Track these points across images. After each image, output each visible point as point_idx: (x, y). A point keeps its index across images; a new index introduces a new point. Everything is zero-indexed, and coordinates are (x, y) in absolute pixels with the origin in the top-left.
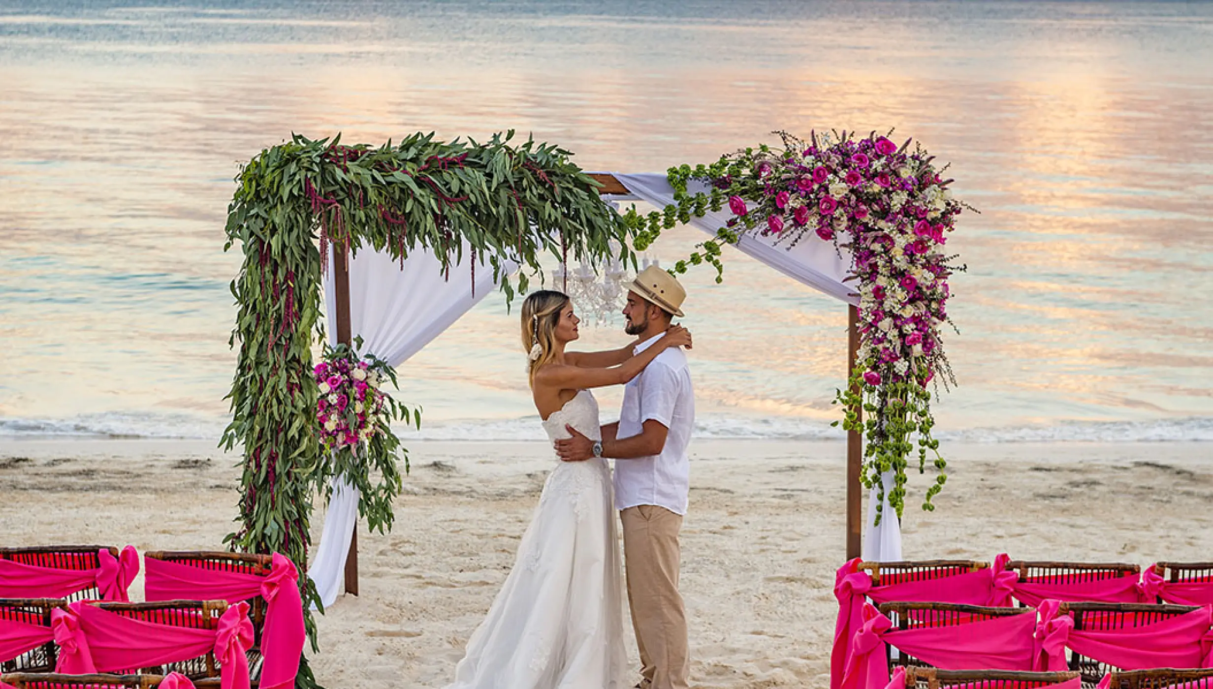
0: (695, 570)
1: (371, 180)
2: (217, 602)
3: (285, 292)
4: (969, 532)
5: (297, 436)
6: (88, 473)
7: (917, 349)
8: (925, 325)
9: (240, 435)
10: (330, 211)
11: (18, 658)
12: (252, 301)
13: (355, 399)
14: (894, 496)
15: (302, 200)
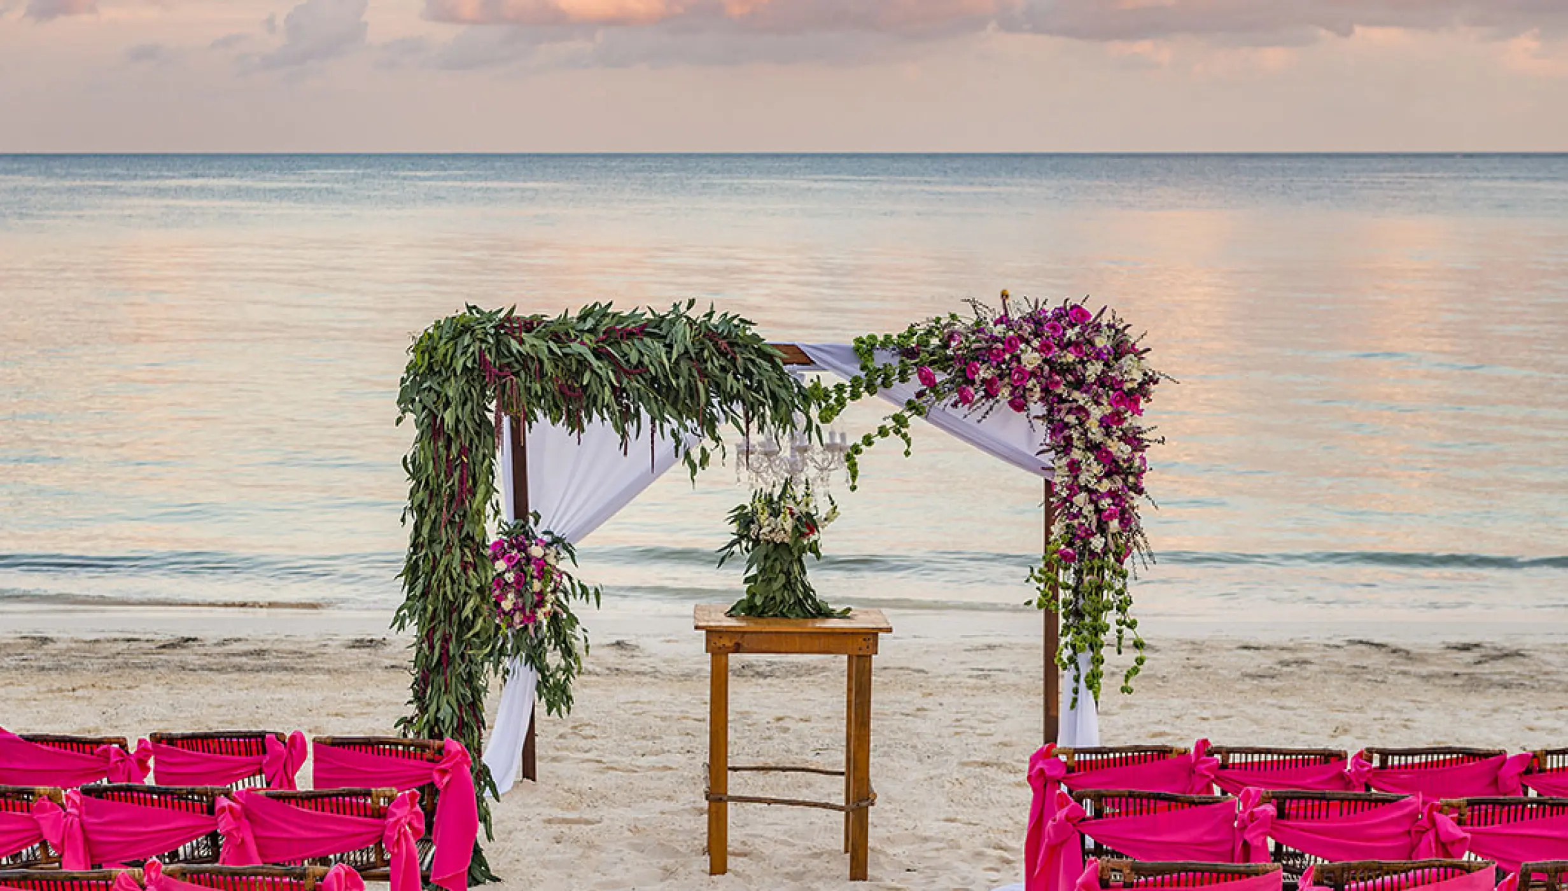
0: (886, 754)
1: (546, 351)
2: (386, 790)
3: (458, 469)
4: (1173, 713)
5: (471, 616)
6: (260, 653)
7: (1114, 525)
8: (1122, 500)
9: (412, 615)
10: (505, 384)
11: (181, 849)
12: (425, 476)
13: (532, 577)
14: (1091, 678)
15: (476, 373)
